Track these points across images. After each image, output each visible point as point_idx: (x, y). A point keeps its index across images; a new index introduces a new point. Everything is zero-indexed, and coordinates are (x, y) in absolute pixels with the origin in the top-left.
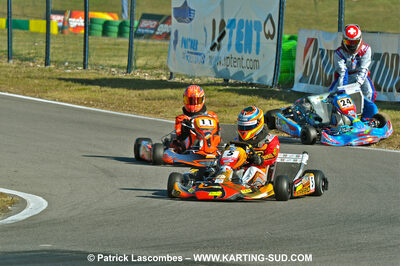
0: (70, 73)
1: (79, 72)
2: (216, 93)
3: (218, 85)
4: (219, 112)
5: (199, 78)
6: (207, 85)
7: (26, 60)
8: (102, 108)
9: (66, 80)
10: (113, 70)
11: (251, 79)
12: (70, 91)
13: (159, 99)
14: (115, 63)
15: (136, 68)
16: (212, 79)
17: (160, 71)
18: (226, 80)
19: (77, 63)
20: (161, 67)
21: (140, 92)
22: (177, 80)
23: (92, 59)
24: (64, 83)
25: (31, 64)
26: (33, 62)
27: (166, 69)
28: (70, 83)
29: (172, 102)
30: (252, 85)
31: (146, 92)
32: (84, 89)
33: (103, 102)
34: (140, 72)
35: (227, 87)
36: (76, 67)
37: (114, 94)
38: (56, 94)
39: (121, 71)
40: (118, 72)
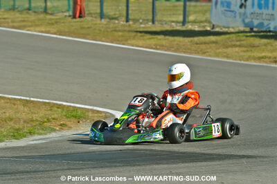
0: (143, 28)
1: (150, 26)
2: (244, 38)
3: (246, 32)
4: (247, 51)
5: (233, 28)
6: (238, 32)
7: (113, 19)
8: (166, 51)
9: (141, 32)
10: (173, 24)
11: (269, 28)
12: (143, 39)
13: (205, 43)
14: (174, 19)
15: (189, 22)
16: (242, 29)
17: (205, 24)
18: (252, 29)
19: (148, 20)
20: (206, 21)
21: (192, 39)
22: (217, 29)
23: (158, 17)
24: (139, 34)
25: (117, 22)
26: (118, 20)
27: (210, 22)
28: (143, 34)
29: (214, 45)
30: (270, 31)
31: (196, 39)
32: (153, 38)
33: (166, 46)
34: (192, 25)
35: (253, 34)
36: (147, 23)
37: (174, 41)
38: (134, 42)
39: (178, 25)
40: (177, 26)
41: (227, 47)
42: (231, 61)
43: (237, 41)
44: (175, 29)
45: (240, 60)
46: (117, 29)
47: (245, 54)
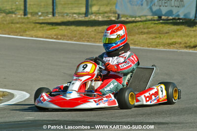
0: (43, 19)
1: (50, 18)
2: (152, 25)
3: (154, 20)
4: (156, 37)
5: (140, 17)
6: (145, 21)
7: (12, 13)
8: (68, 40)
9: (40, 23)
10: (75, 15)
11: (178, 15)
12: (43, 30)
15: (92, 14)
16: (149, 17)
17: (110, 15)
18: (160, 18)
19: (47, 13)
20: (110, 12)
22: (123, 19)
23: (59, 9)
24: (38, 26)
25: (14, 16)
26: (15, 14)
28: (43, 25)
30: (179, 19)
31: (100, 28)
32: (54, 29)
33: (68, 36)
34: (95, 16)
35: (161, 21)
36: (47, 15)
37: (76, 31)
38: (32, 33)
39: (81, 16)
40: (79, 17)
41: (134, 35)
42: (139, 48)
43: (144, 29)
44: (77, 20)
45: (148, 47)
46: (15, 21)
47: (154, 40)
